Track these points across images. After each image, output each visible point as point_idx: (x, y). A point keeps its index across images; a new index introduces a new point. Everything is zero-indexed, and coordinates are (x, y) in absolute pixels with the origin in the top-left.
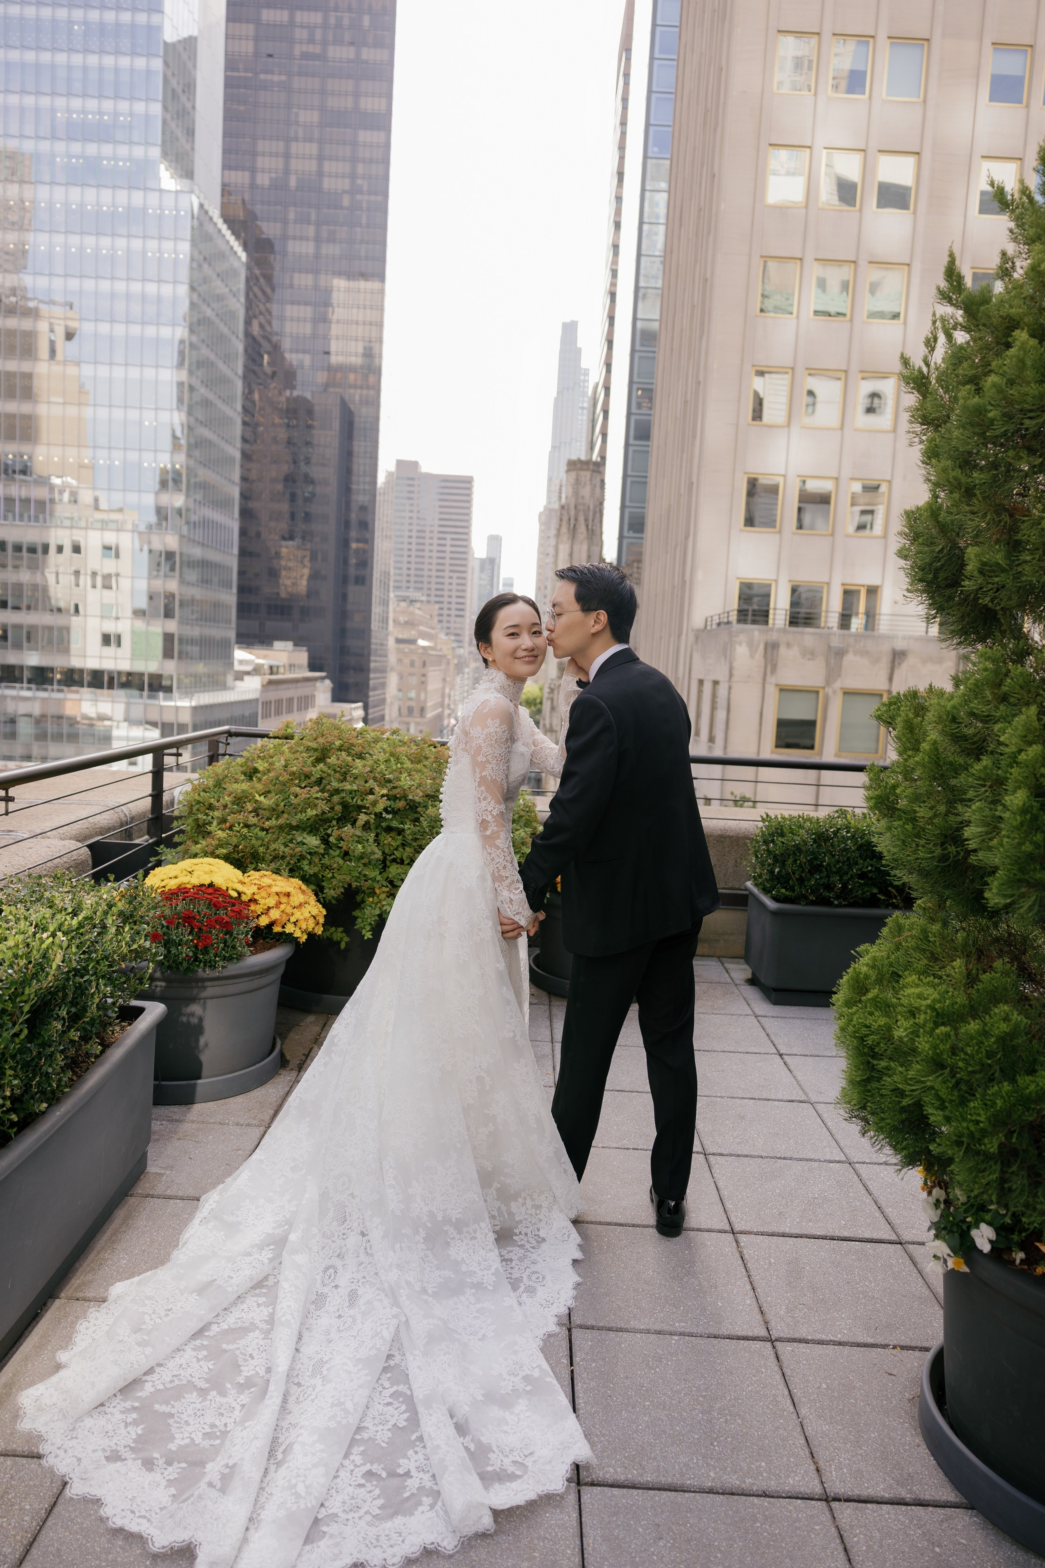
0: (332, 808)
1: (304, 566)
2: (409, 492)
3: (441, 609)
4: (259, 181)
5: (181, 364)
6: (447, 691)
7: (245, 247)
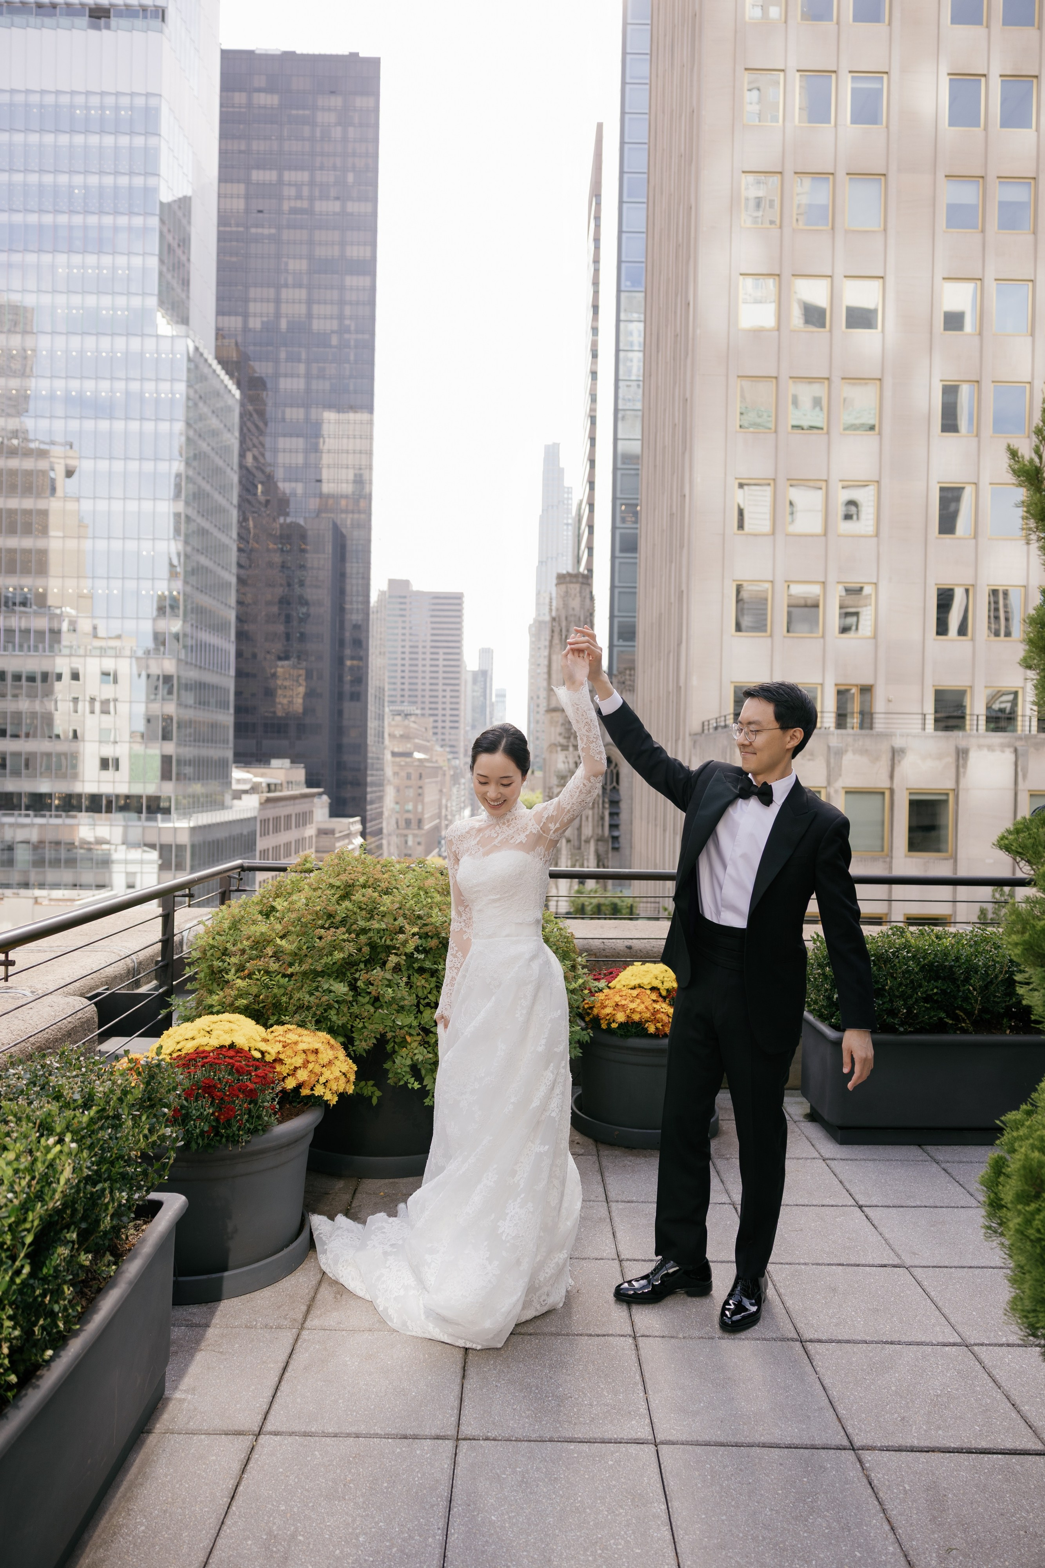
0: (360, 950)
1: (300, 685)
2: (401, 609)
3: (436, 721)
4: (251, 324)
5: (177, 495)
6: (444, 801)
7: (239, 385)
